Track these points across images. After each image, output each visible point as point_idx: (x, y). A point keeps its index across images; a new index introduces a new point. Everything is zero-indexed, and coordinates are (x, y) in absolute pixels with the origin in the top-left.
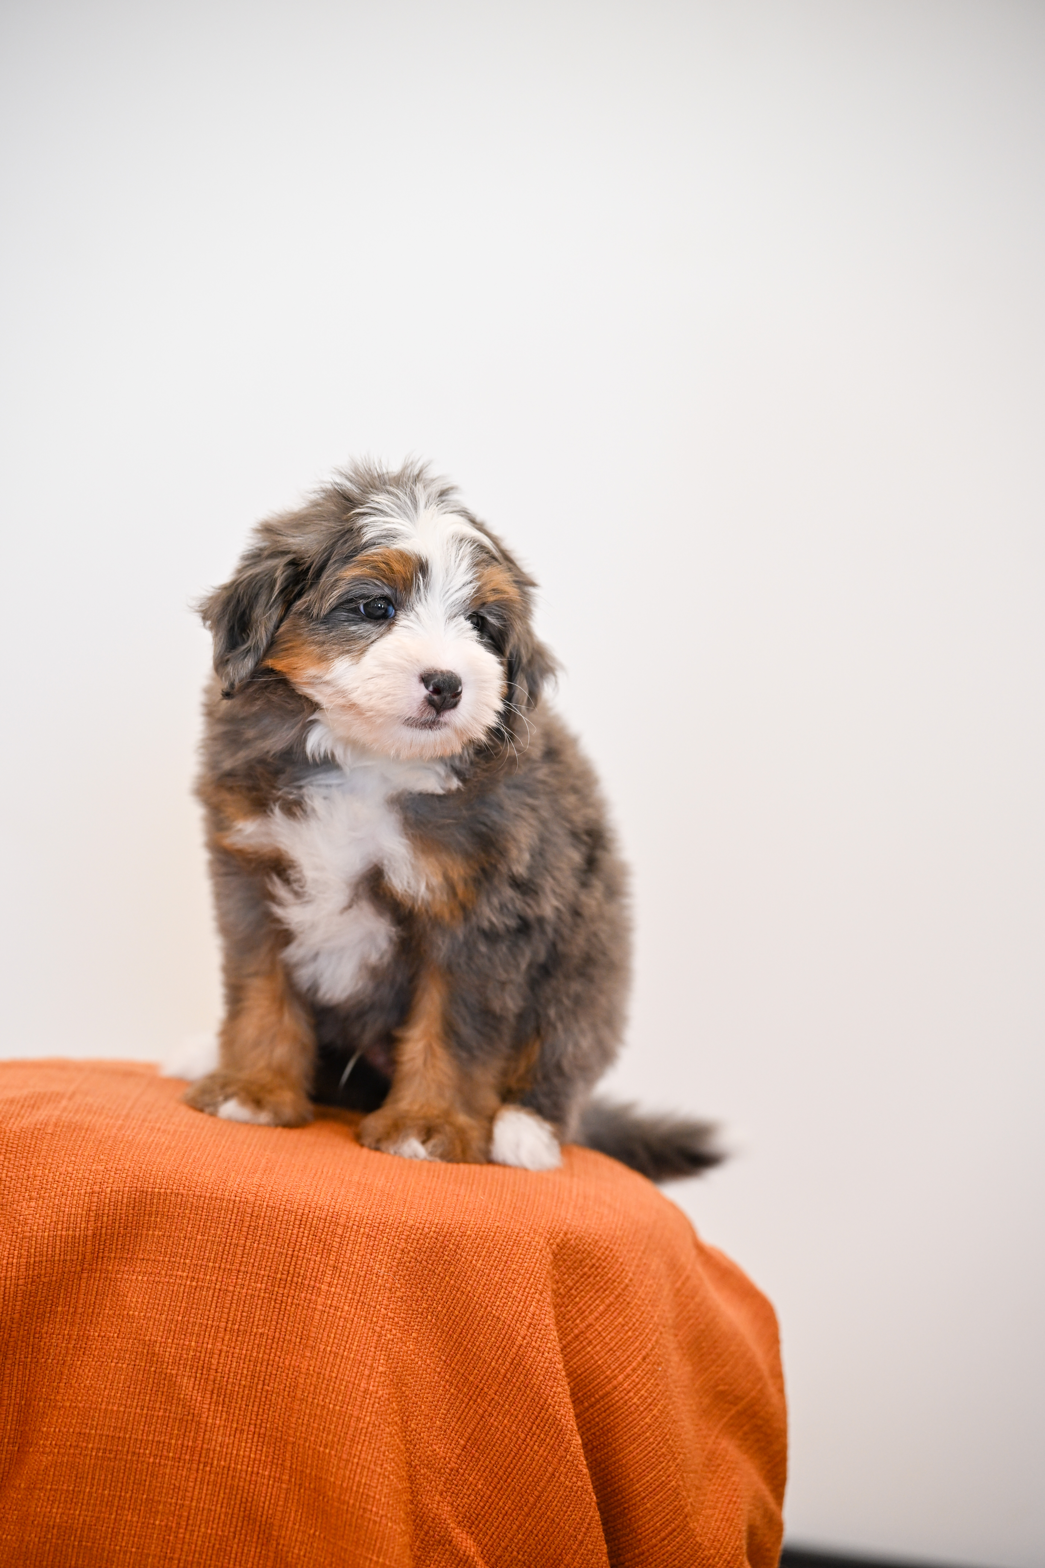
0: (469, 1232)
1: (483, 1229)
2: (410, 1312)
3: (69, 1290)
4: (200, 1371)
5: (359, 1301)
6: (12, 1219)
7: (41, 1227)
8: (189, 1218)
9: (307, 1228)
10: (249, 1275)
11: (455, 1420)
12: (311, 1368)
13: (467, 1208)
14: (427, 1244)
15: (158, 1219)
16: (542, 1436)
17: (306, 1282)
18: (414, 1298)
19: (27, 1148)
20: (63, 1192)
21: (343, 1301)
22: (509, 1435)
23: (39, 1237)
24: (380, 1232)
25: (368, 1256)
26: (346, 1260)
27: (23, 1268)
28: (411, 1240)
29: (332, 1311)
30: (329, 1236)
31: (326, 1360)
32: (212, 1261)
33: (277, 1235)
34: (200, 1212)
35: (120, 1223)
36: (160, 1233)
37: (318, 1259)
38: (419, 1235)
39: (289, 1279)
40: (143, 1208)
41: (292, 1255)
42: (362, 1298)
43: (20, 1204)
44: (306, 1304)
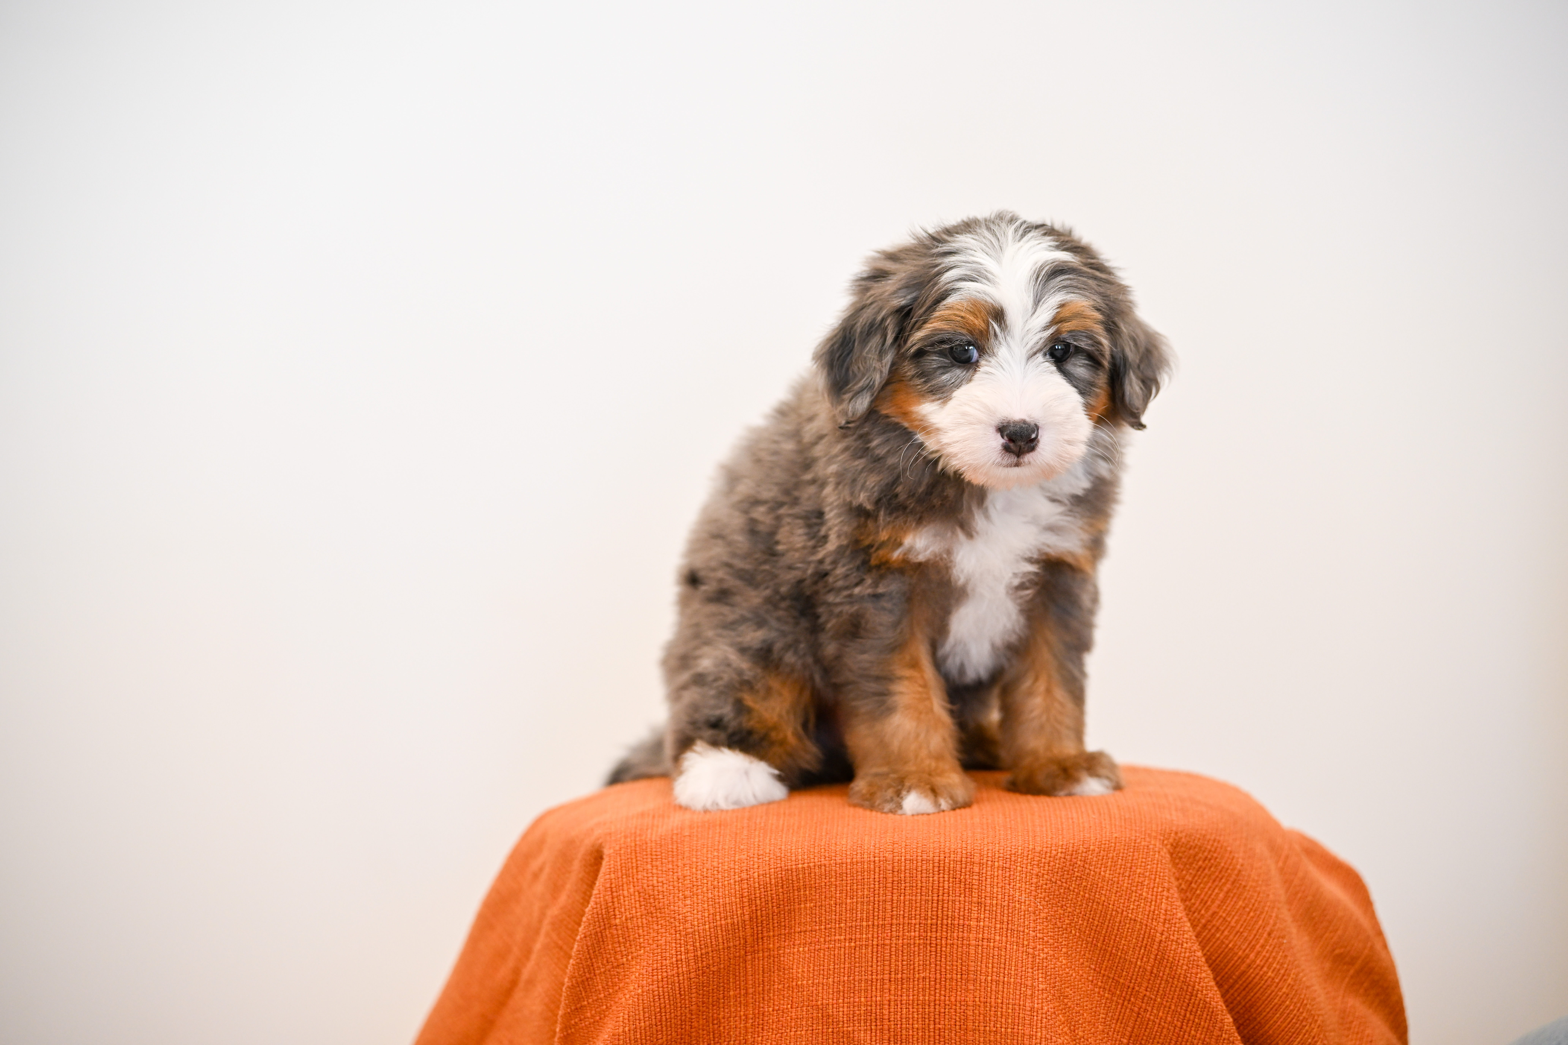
0: (1091, 848)
1: (1103, 843)
2: (1056, 930)
3: (737, 974)
4: (874, 1024)
5: (1007, 929)
6: (672, 920)
7: (700, 921)
8: (836, 885)
9: (946, 873)
10: (901, 926)
11: (1114, 1021)
12: (977, 999)
13: (1084, 827)
14: (1057, 865)
15: (807, 892)
16: (1196, 1020)
17: (956, 922)
18: (1058, 916)
19: (670, 853)
20: (714, 885)
21: (993, 932)
22: (1166, 1025)
23: (701, 931)
24: (1013, 863)
25: (1007, 887)
26: (988, 895)
27: (692, 962)
28: (1042, 865)
29: (985, 943)
30: (967, 876)
31: (989, 989)
32: (865, 920)
33: (920, 885)
34: (845, 878)
35: (773, 903)
36: (812, 904)
37: (962, 899)
38: (1048, 858)
39: (939, 922)
40: (791, 885)
41: (938, 900)
42: (1010, 926)
43: (676, 904)
44: (959, 942)
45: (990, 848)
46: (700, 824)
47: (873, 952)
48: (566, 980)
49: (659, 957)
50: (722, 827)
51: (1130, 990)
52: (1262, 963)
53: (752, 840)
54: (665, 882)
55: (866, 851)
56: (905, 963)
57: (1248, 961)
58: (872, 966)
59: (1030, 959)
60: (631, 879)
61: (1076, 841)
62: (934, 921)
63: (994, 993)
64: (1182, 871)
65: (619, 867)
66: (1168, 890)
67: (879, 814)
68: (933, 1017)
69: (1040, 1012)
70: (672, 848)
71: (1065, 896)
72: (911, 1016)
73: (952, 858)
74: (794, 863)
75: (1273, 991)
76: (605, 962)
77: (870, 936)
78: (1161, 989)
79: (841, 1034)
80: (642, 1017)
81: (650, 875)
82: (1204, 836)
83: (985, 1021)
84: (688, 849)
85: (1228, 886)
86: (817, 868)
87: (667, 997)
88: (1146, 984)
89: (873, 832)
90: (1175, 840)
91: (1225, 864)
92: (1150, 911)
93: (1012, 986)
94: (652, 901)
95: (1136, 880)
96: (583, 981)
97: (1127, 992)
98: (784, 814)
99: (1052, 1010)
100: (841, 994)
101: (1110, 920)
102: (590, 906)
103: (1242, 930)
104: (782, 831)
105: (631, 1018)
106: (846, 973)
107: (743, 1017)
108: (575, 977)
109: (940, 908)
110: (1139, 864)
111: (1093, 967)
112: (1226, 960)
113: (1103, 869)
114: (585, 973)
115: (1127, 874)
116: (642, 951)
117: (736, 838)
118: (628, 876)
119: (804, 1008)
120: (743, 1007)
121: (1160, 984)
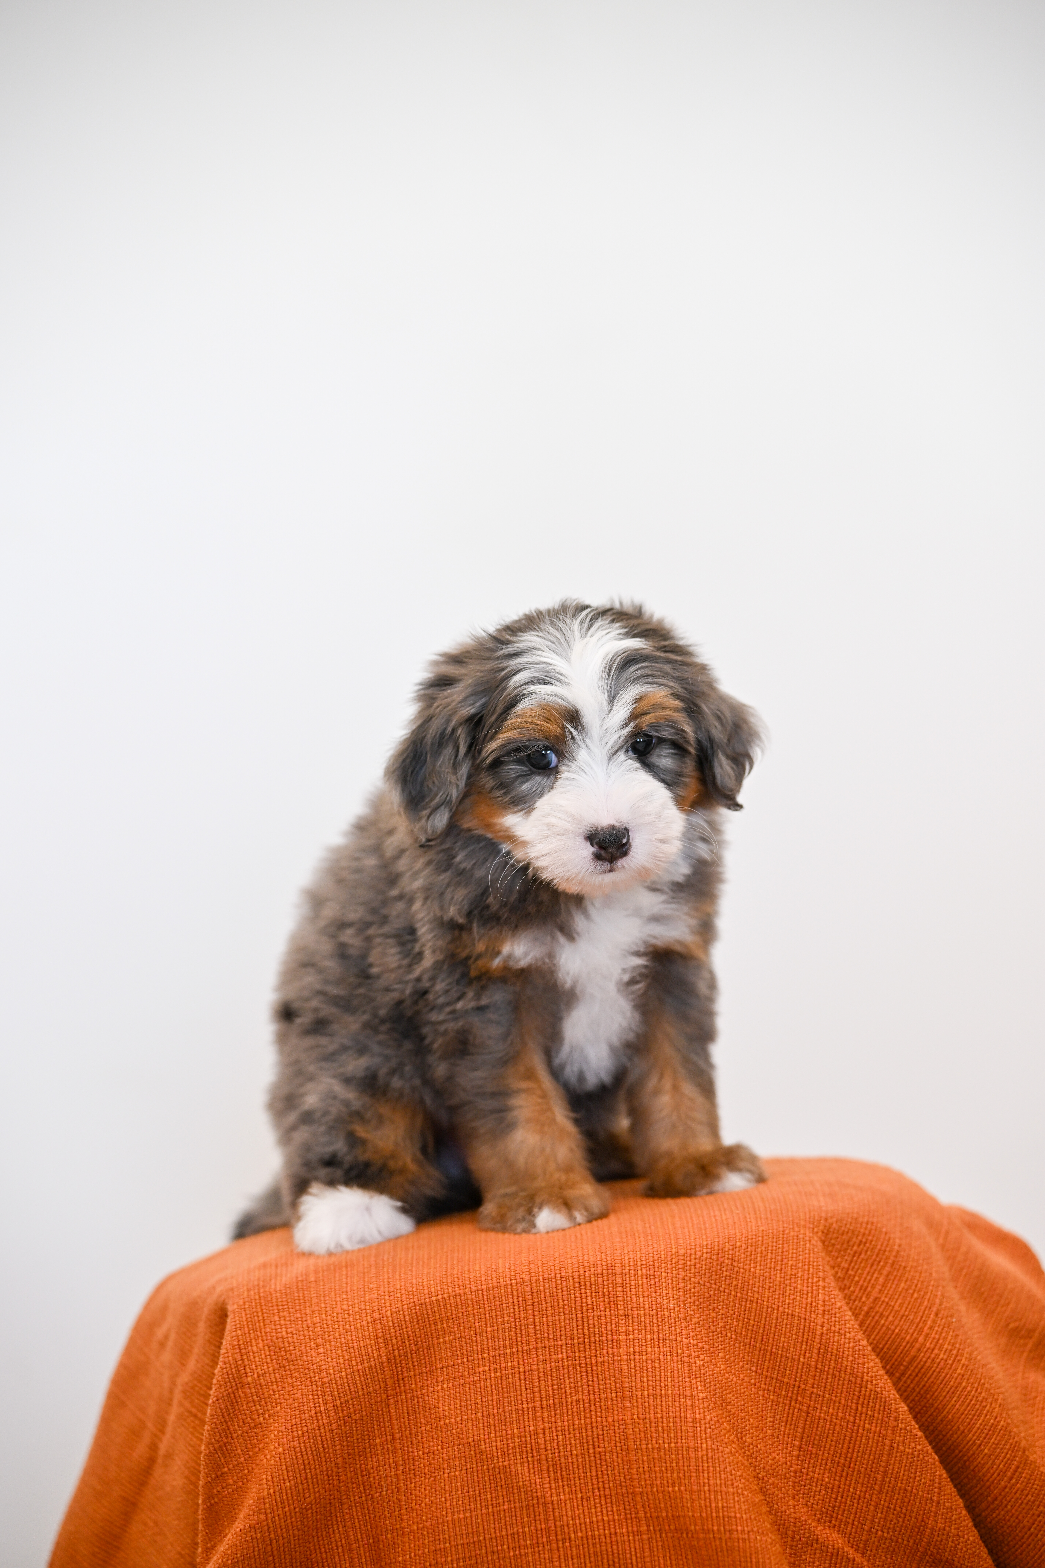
0: (738, 1243)
1: (750, 1237)
2: (711, 1334)
3: (381, 1420)
4: (530, 1455)
5: (659, 1339)
6: (307, 1371)
7: (336, 1368)
8: (474, 1314)
9: (588, 1288)
10: (547, 1349)
11: (783, 1424)
12: (635, 1417)
13: (728, 1224)
14: (704, 1267)
15: (445, 1325)
16: (869, 1413)
17: (604, 1338)
18: (710, 1320)
19: (297, 1301)
20: (346, 1329)
21: (644, 1344)
22: (838, 1422)
23: (338, 1379)
24: (656, 1269)
25: (654, 1295)
26: (635, 1305)
27: (332, 1413)
28: (688, 1268)
29: (637, 1357)
30: (611, 1289)
31: (647, 1404)
32: (508, 1347)
33: (562, 1303)
34: (482, 1305)
35: (409, 1341)
36: (451, 1337)
37: (607, 1313)
38: (693, 1261)
39: (586, 1340)
40: (427, 1320)
41: (583, 1318)
42: (661, 1335)
43: (309, 1354)
44: (610, 1359)
45: (631, 1256)
46: (325, 1268)
47: (520, 1380)
48: (203, 1447)
49: (297, 1412)
50: (349, 1269)
51: (796, 1389)
52: (932, 1346)
53: (381, 1278)
54: (294, 1332)
55: (501, 1274)
56: (555, 1387)
57: (917, 1345)
58: (521, 1395)
59: (686, 1368)
60: (258, 1333)
61: (721, 1239)
62: (581, 1340)
63: (652, 1408)
64: (837, 1258)
65: (245, 1323)
66: (824, 1280)
67: (512, 1236)
68: (591, 1441)
69: (703, 1422)
70: (299, 1296)
71: (716, 1298)
72: (568, 1442)
73: (592, 1272)
74: (427, 1296)
75: (947, 1374)
76: (241, 1424)
77: (516, 1363)
78: (828, 1384)
79: (497, 1470)
80: (286, 1477)
81: (278, 1327)
82: (856, 1219)
83: (646, 1438)
84: (315, 1295)
85: (887, 1269)
86: (451, 1298)
87: (310, 1453)
88: (812, 1381)
89: (507, 1254)
90: (825, 1226)
91: (882, 1245)
92: (807, 1304)
93: (670, 1398)
94: (283, 1353)
95: (789, 1273)
96: (220, 1446)
97: (793, 1391)
98: (413, 1247)
99: (716, 1419)
100: (493, 1428)
101: (766, 1318)
102: (219, 1366)
103: (907, 1313)
104: (412, 1263)
105: (275, 1479)
106: (495, 1405)
107: (393, 1465)
108: (212, 1444)
109: (586, 1325)
110: (790, 1255)
111: (754, 1369)
112: (894, 1347)
113: (752, 1265)
114: (221, 1437)
115: (779, 1268)
116: (279, 1408)
117: (364, 1278)
118: (255, 1331)
119: (456, 1448)
120: (391, 1454)
121: (827, 1379)
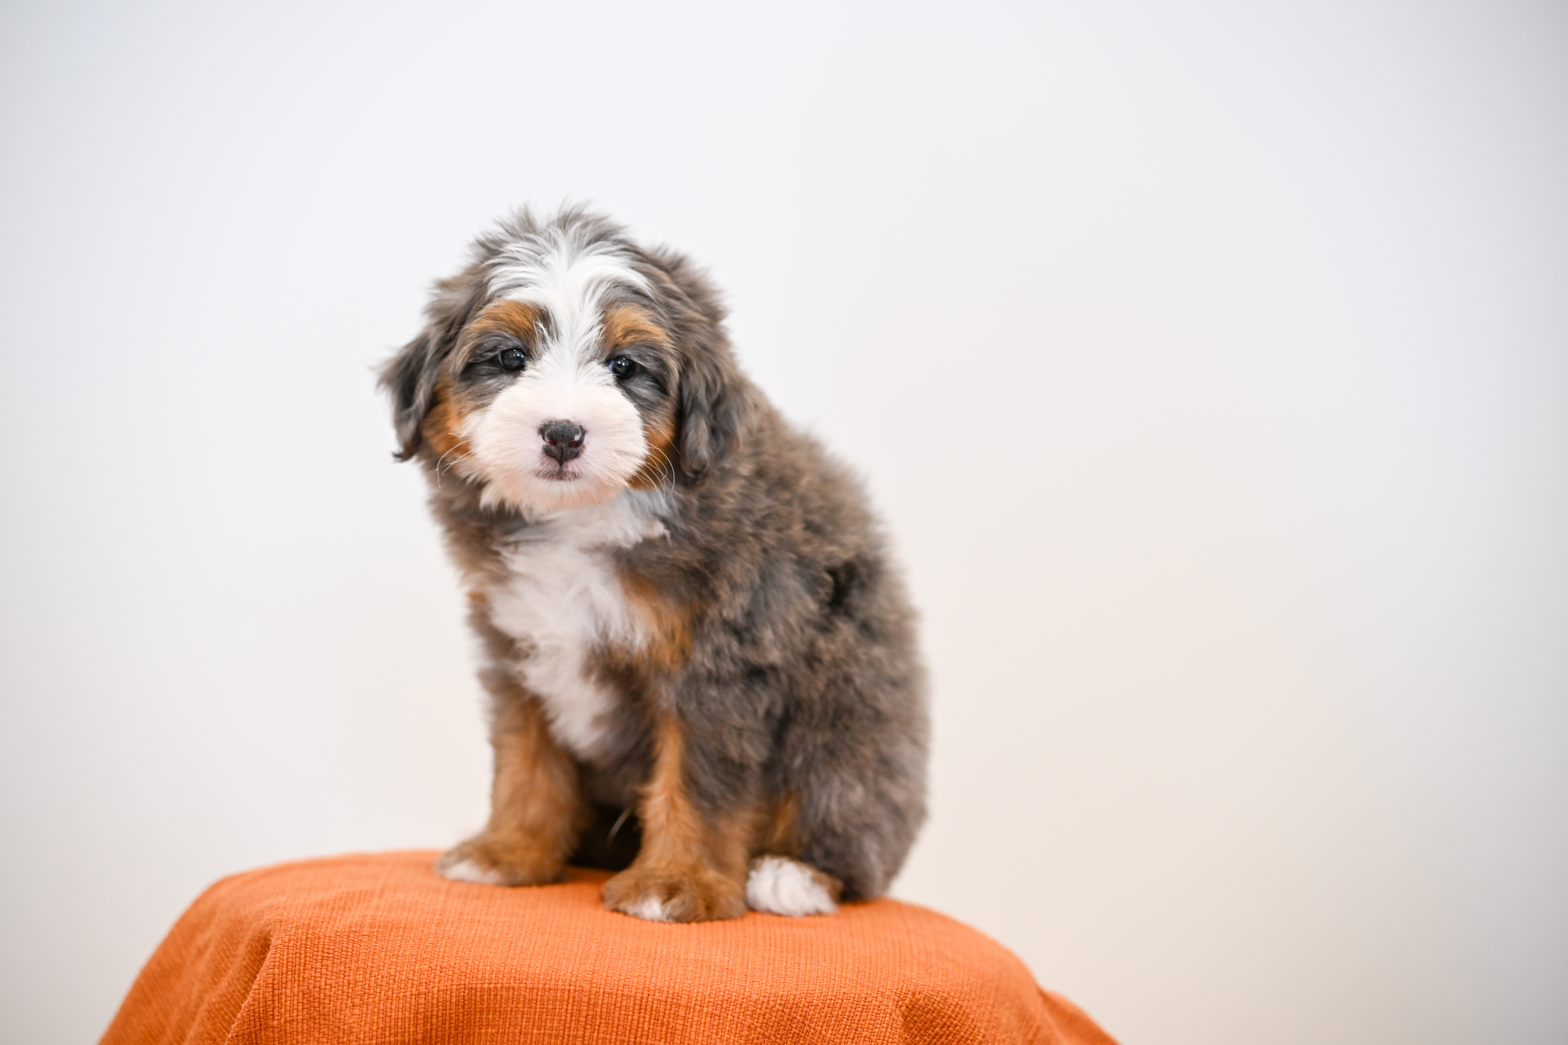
0: (815, 1002)
1: (829, 998)
8: (524, 1012)
9: (648, 1013)
14: (773, 1018)
15: (490, 1016)
19: (344, 952)
20: (388, 997)
28: (757, 1016)
30: (671, 1019)
33: (617, 1023)
34: (535, 1005)
36: (494, 1031)
38: (764, 1009)
43: (343, 1013)
54: (334, 985)
55: (561, 977)
60: (296, 977)
65: (285, 962)
70: (347, 948)
73: (656, 998)
74: (479, 982)
81: (318, 975)
90: (911, 1001)
94: (316, 1005)
102: (248, 999)
117: (420, 945)
118: (293, 972)
